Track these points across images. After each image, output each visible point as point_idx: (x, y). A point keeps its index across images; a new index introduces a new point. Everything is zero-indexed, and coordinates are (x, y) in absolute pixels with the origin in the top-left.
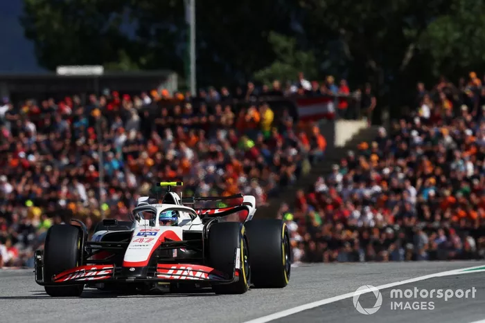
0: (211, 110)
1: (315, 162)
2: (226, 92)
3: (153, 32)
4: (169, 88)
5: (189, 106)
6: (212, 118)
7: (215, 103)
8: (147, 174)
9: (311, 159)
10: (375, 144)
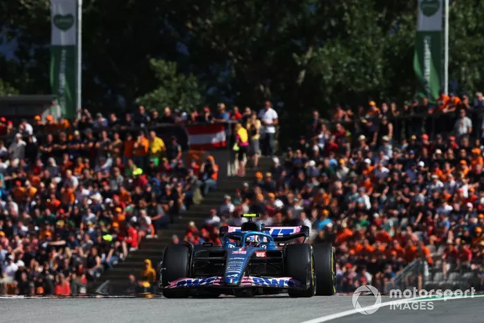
0: (97, 137)
1: (206, 191)
2: (114, 118)
3: (32, 53)
4: (53, 113)
5: (77, 133)
6: (98, 145)
7: (101, 128)
8: (30, 203)
9: (202, 188)
10: (269, 174)
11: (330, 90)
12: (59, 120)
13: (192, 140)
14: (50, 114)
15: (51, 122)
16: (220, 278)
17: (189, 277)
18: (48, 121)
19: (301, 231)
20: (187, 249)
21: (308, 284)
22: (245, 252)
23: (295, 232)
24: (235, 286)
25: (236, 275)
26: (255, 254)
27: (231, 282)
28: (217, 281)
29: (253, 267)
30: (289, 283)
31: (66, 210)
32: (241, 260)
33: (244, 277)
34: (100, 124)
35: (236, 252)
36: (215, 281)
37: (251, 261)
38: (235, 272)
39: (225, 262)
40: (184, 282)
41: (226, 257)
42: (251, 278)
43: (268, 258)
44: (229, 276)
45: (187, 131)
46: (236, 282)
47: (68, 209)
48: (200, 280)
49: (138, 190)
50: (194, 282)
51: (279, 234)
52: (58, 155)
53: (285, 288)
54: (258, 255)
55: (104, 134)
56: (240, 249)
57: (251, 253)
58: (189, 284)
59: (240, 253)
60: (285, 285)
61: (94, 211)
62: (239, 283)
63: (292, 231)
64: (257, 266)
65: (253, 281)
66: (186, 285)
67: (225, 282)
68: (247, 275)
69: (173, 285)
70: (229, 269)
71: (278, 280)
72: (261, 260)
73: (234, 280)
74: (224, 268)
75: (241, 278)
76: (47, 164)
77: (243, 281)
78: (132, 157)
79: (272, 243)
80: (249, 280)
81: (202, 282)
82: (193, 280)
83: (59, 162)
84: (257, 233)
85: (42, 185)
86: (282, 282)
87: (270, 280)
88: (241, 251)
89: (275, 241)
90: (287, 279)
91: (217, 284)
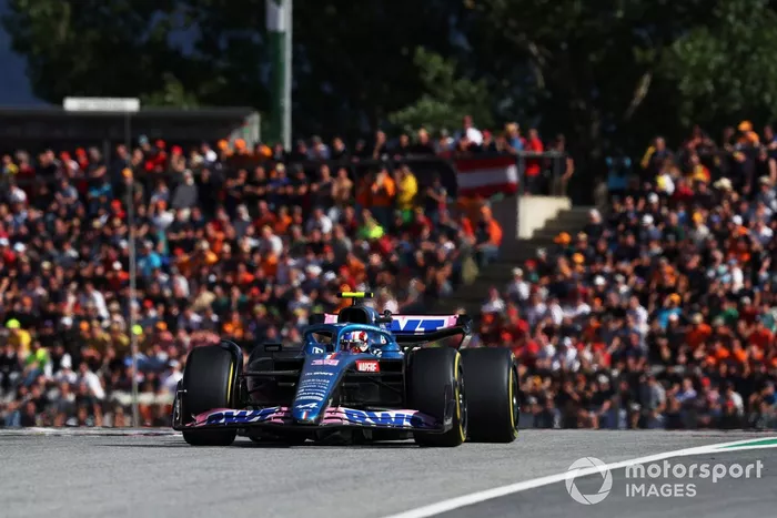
0: (314, 175)
1: (485, 262)
2: (340, 145)
3: (223, 44)
4: (247, 136)
5: (280, 167)
6: (315, 187)
7: (320, 161)
8: (208, 277)
9: (478, 257)
10: (583, 236)
11: (688, 105)
12: (256, 146)
13: (464, 180)
14: (242, 137)
15: (242, 151)
16: (285, 409)
17: (230, 408)
18: (237, 149)
19: (457, 324)
20: (228, 355)
21: (448, 422)
22: (336, 363)
23: (445, 326)
24: (311, 424)
25: (314, 405)
26: (355, 366)
27: (303, 417)
28: (280, 414)
29: (351, 389)
30: (412, 420)
31: (262, 291)
32: (327, 377)
33: (329, 409)
34: (318, 154)
35: (318, 362)
36: (276, 415)
37: (346, 379)
38: (313, 399)
39: (297, 379)
40: (221, 416)
41: (300, 371)
42: (342, 409)
43: (384, 373)
44: (300, 406)
45: (453, 166)
46: (313, 418)
47: (264, 287)
48: (249, 413)
49: (375, 259)
50: (237, 417)
51: (418, 329)
52: (252, 202)
53: (407, 430)
54: (363, 367)
55: (325, 171)
56: (329, 356)
57: (348, 362)
58: (230, 420)
59: (326, 363)
60: (406, 423)
61: (307, 292)
62: (319, 419)
63: (442, 323)
64: (356, 388)
65: (345, 416)
66: (223, 421)
67: (292, 417)
68: (335, 405)
69: (200, 420)
70: (302, 395)
71: (393, 413)
72: (367, 376)
73: (309, 414)
74: (294, 391)
75: (322, 411)
76: (234, 216)
77: (326, 415)
78: (369, 206)
79: (394, 346)
80: (338, 415)
81: (252, 416)
82: (236, 413)
83: (254, 213)
84: (363, 326)
85: (227, 248)
86: (399, 417)
87: (378, 414)
88: (330, 360)
89: (397, 341)
90: (410, 413)
91: (280, 421)
